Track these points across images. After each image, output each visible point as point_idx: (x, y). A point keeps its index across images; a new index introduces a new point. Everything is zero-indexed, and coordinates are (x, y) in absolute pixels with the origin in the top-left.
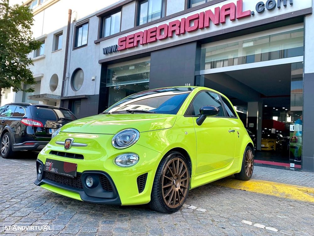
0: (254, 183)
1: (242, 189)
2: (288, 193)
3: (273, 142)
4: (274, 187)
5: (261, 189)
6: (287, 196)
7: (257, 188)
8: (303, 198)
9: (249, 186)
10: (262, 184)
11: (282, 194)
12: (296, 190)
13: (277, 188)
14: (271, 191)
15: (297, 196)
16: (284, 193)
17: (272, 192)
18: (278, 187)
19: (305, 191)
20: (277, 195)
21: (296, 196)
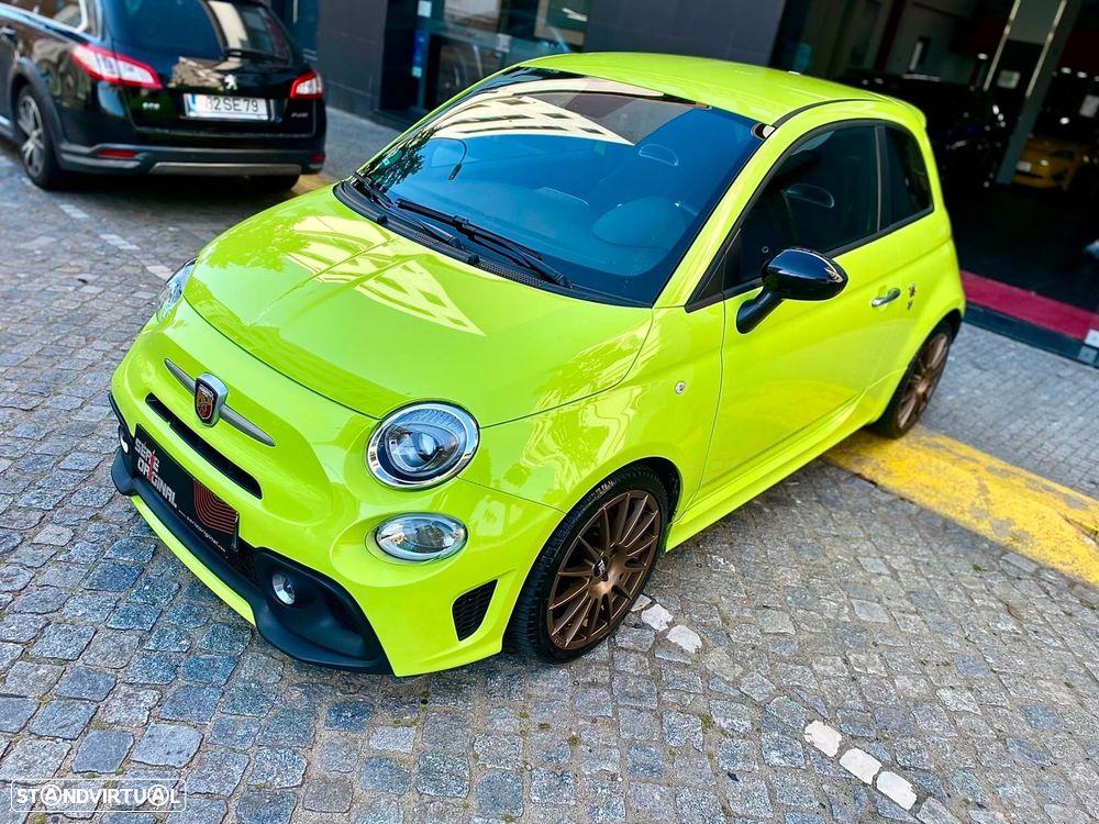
0: (916, 454)
1: (867, 471)
2: (1022, 526)
3: (1070, 156)
4: (983, 489)
5: (934, 488)
6: (1016, 538)
7: (923, 478)
8: (1068, 558)
9: (894, 466)
10: (943, 464)
11: (1001, 525)
12: (1059, 520)
13: (990, 496)
14: (966, 506)
15: (1051, 544)
16: (1009, 522)
17: (969, 512)
18: (996, 490)
19: (1087, 528)
20: (983, 528)
21: (1047, 546)
